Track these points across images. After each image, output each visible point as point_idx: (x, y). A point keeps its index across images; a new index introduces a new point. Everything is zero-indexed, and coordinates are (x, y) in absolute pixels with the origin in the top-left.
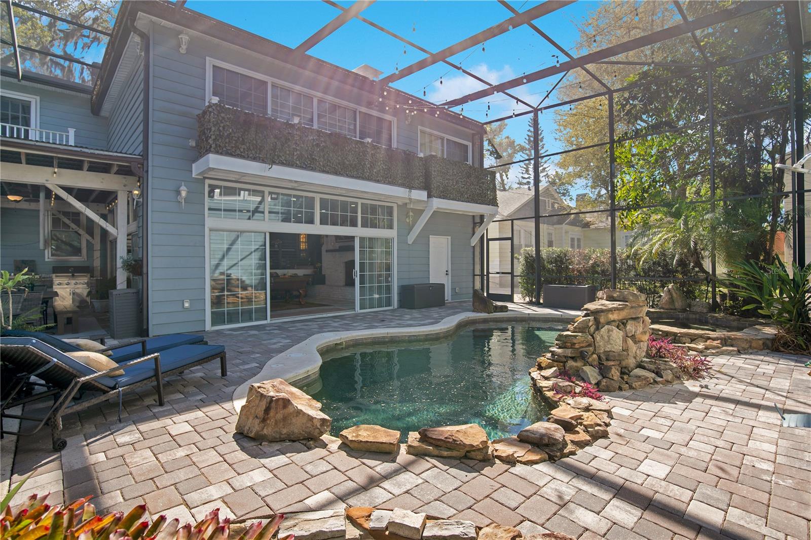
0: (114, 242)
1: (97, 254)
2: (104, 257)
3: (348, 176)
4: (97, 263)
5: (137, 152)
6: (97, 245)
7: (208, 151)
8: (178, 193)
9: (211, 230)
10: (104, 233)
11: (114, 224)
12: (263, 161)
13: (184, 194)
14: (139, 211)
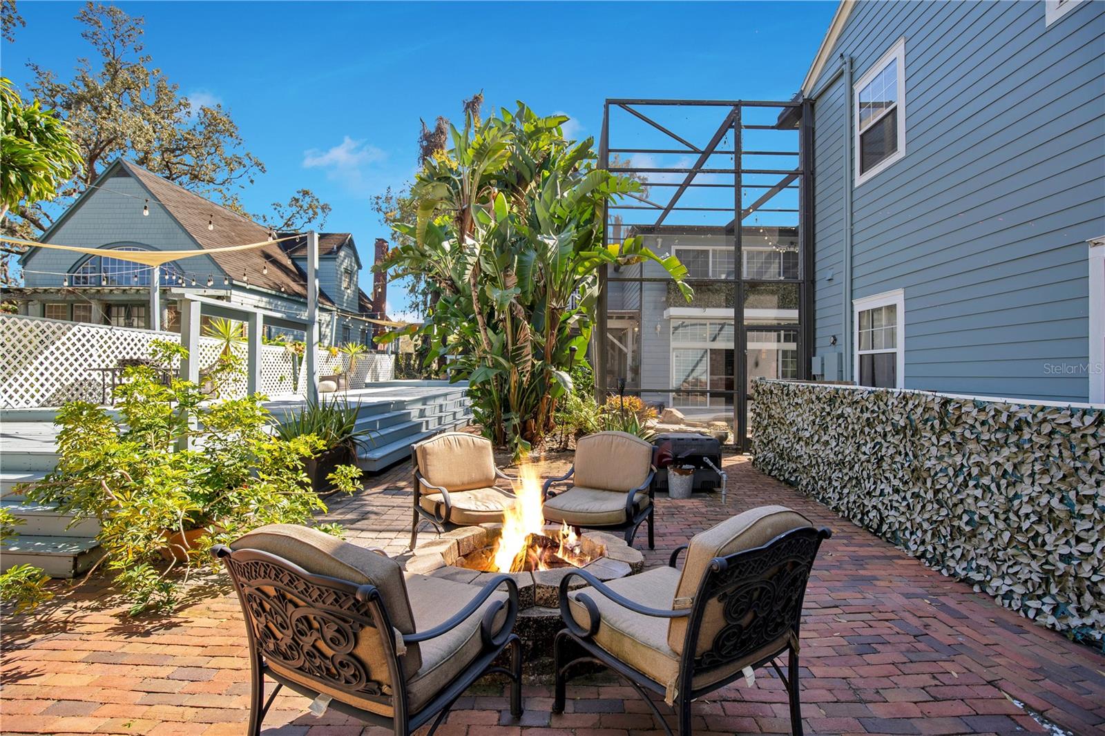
0: (625, 355)
1: (617, 362)
2: (620, 364)
3: (762, 308)
4: (616, 368)
5: (635, 307)
6: (617, 358)
7: (670, 306)
8: (656, 329)
9: (674, 349)
10: (620, 350)
11: (626, 346)
12: (701, 307)
13: (659, 329)
14: (638, 339)
